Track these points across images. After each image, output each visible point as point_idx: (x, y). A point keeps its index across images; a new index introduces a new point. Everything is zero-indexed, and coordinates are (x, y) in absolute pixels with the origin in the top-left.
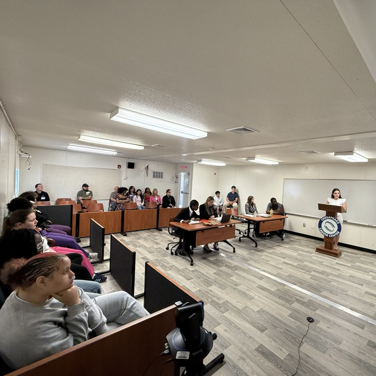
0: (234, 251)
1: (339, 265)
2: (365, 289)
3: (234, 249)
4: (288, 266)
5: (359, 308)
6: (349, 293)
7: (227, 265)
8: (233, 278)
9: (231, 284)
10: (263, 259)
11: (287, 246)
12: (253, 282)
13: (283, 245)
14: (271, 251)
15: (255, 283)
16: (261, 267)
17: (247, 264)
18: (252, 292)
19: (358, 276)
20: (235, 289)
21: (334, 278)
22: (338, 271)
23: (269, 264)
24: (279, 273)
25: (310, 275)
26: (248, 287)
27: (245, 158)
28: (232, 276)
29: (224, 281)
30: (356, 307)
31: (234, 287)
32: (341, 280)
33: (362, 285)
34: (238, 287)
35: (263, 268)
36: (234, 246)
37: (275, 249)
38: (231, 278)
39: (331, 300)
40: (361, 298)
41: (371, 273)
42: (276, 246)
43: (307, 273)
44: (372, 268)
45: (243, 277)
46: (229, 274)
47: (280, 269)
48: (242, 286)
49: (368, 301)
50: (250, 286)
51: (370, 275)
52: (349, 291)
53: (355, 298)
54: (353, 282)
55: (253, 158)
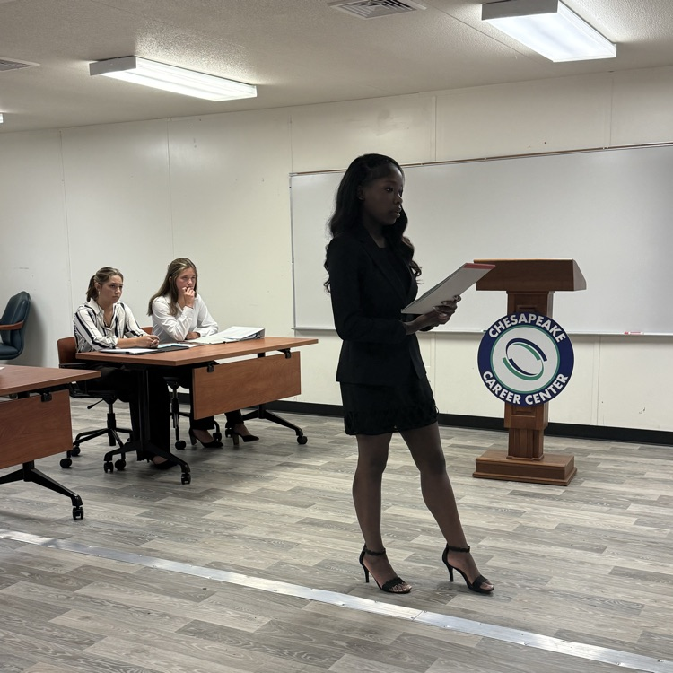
0: (78, 513)
1: (519, 498)
2: (611, 560)
3: (77, 502)
4: (322, 530)
5: (589, 627)
6: (556, 583)
7: (40, 573)
8: (69, 620)
9: (52, 646)
10: (215, 523)
11: (321, 463)
12: (163, 615)
13: (304, 461)
14: (248, 488)
15: (172, 617)
16: (201, 554)
17: (140, 552)
18: (156, 656)
19: (588, 524)
20: (74, 658)
21: (502, 544)
22: (515, 519)
23: (240, 536)
24: (281, 563)
25: (410, 548)
26: (137, 640)
27: (87, 63)
28: (62, 611)
29: (19, 638)
30: (576, 626)
31: (70, 651)
32: (527, 547)
33: (600, 550)
34: (88, 650)
35: (212, 556)
36: (78, 493)
37: (268, 479)
38: (59, 620)
39: (486, 619)
40: (597, 593)
41: (633, 508)
42: (272, 468)
43: (401, 543)
44: (639, 491)
45: (117, 606)
46: (46, 606)
47: (287, 546)
48: (109, 641)
49: (620, 596)
50: (148, 635)
51: (631, 514)
52: (555, 578)
53: (572, 597)
54: (571, 546)
55: (126, 60)
